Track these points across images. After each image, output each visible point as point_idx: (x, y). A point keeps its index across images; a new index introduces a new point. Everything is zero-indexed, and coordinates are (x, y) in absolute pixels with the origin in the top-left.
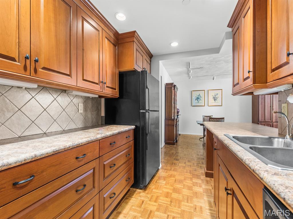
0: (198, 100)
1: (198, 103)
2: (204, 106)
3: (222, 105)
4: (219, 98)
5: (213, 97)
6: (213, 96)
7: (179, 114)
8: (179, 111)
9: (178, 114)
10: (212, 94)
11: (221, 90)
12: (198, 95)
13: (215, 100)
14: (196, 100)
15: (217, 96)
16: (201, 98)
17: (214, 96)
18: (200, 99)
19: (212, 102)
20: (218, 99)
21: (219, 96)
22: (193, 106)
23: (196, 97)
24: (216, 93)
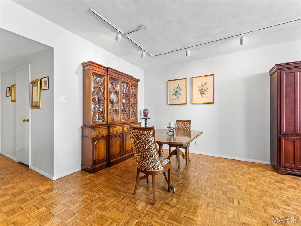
0: (176, 95)
1: (177, 100)
2: (186, 104)
3: (213, 103)
4: (208, 90)
5: (198, 89)
6: (198, 87)
7: (148, 117)
8: (148, 113)
9: (146, 117)
10: (197, 83)
11: (212, 76)
12: (177, 87)
13: (202, 94)
14: (173, 95)
15: (205, 87)
16: (182, 92)
17: (201, 86)
18: (180, 94)
19: (197, 97)
20: (206, 92)
21: (209, 86)
22: (170, 105)
23: (174, 91)
24: (204, 82)
